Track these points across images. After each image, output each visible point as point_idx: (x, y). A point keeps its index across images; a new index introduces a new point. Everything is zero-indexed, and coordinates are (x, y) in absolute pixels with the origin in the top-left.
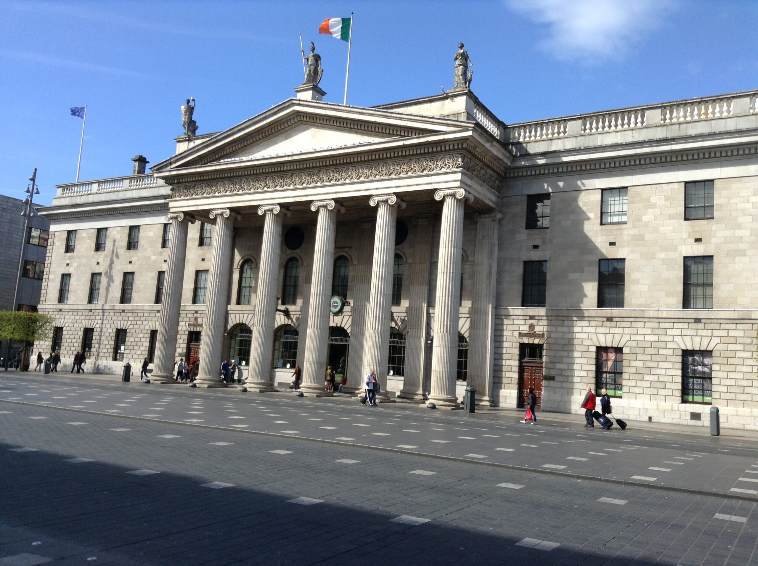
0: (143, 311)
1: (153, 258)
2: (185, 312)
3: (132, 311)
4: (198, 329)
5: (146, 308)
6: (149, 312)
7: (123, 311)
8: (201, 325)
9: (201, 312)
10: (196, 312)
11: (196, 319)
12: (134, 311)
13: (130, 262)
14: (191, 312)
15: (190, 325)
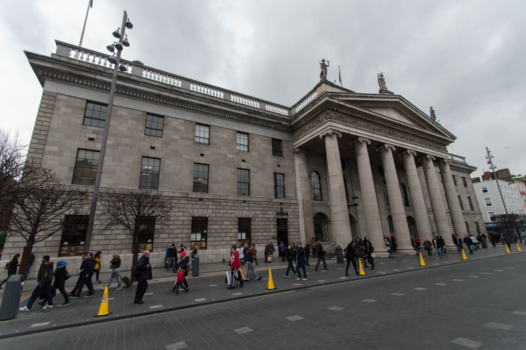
0: (227, 201)
1: (230, 156)
2: (272, 203)
3: (213, 200)
4: (285, 217)
5: (230, 198)
6: (233, 201)
7: (201, 200)
8: (287, 214)
9: (285, 204)
10: (281, 204)
11: (282, 208)
12: (215, 200)
13: (202, 155)
14: (276, 204)
15: (277, 214)
